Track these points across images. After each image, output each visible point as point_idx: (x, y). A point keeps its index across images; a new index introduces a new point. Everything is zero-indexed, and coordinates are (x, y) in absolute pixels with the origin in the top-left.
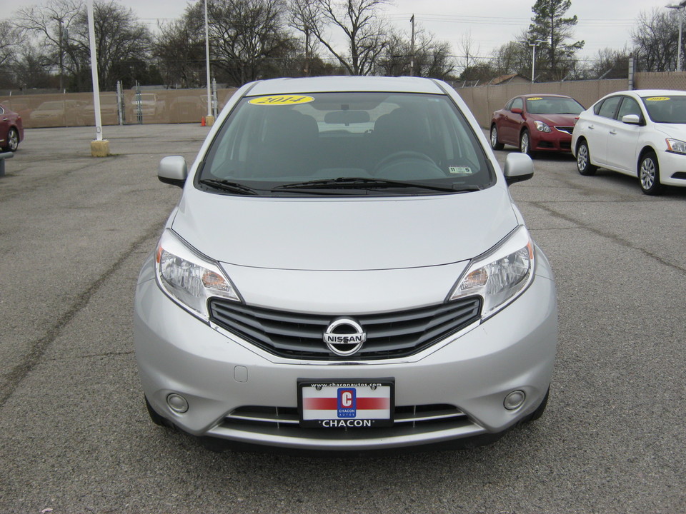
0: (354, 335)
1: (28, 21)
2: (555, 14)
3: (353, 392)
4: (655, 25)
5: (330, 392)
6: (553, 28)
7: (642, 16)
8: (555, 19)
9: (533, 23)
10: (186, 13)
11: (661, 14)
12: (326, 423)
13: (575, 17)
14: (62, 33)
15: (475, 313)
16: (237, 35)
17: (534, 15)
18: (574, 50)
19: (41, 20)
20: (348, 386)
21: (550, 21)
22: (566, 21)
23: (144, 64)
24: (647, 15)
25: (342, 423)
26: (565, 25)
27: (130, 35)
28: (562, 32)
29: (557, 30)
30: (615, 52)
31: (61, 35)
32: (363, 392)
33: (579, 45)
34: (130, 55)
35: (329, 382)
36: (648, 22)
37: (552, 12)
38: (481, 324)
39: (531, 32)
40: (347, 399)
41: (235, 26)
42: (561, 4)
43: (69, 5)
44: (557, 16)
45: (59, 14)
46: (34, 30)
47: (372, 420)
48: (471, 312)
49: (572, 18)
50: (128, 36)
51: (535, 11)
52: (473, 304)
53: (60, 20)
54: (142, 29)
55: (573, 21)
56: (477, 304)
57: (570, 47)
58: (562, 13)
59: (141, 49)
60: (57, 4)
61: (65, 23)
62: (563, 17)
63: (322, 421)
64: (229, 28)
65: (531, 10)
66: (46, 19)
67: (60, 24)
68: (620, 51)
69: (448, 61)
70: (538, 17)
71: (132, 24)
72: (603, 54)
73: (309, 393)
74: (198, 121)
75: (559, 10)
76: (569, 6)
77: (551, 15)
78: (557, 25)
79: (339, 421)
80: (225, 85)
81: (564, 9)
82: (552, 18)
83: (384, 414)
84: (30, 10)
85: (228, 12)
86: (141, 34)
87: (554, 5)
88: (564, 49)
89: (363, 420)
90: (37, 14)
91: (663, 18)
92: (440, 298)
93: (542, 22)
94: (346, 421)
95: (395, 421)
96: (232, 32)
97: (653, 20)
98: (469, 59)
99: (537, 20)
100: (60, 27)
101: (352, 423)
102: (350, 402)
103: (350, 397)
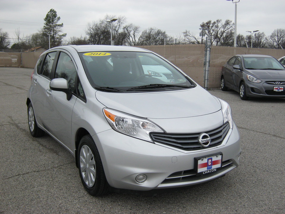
2: (54, 22)
3: (211, 159)
4: (94, 28)
5: (205, 161)
6: (53, 28)
7: (89, 24)
8: (54, 24)
9: (45, 25)
11: (96, 24)
12: (204, 173)
13: (62, 24)
17: (45, 22)
18: (63, 37)
20: (210, 157)
21: (52, 25)
22: (59, 25)
24: (91, 24)
25: (208, 172)
26: (59, 27)
28: (57, 30)
29: (55, 29)
30: (77, 38)
32: (214, 159)
33: (65, 35)
35: (205, 157)
36: (91, 27)
37: (53, 21)
38: (232, 130)
39: (45, 29)
40: (210, 162)
42: (56, 18)
44: (55, 23)
47: (216, 168)
49: (61, 24)
51: (45, 21)
55: (61, 25)
57: (61, 36)
58: (57, 22)
62: (57, 24)
63: (203, 172)
65: (44, 20)
68: (79, 38)
69: (7, 40)
70: (47, 23)
72: (73, 39)
73: (200, 162)
75: (55, 20)
76: (60, 19)
77: (52, 22)
78: (55, 27)
79: (207, 171)
81: (57, 20)
82: (53, 23)
83: (219, 165)
87: (53, 18)
88: (58, 37)
89: (214, 169)
91: (97, 25)
93: (49, 25)
94: (209, 170)
97: (93, 26)
98: (20, 40)
99: (47, 24)
101: (211, 171)
102: (211, 163)
103: (211, 161)
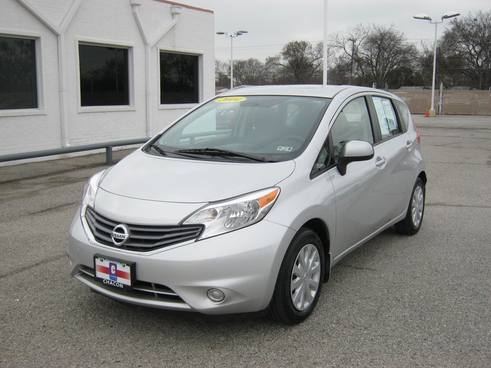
0: (122, 234)
1: (334, 42)
3: (116, 266)
5: (106, 264)
10: (443, 35)
12: (105, 281)
14: (354, 50)
15: (197, 234)
16: (481, 51)
19: (342, 41)
20: (114, 263)
23: (411, 71)
25: (111, 283)
27: (401, 51)
31: (353, 50)
32: (120, 267)
34: (402, 65)
35: (105, 258)
38: (195, 241)
41: (480, 44)
43: (361, 31)
45: (354, 37)
46: (337, 48)
47: (123, 285)
48: (195, 233)
50: (400, 51)
52: (198, 229)
53: (354, 41)
54: (411, 46)
56: (200, 230)
59: (408, 61)
60: (354, 30)
61: (357, 43)
63: (103, 279)
64: (476, 45)
66: (346, 40)
67: (354, 43)
71: (404, 43)
73: (98, 262)
74: (423, 113)
79: (110, 281)
80: (468, 87)
83: (128, 282)
84: (336, 35)
85: (475, 34)
86: (410, 50)
89: (120, 284)
90: (340, 37)
92: (176, 222)
94: (113, 282)
95: (134, 288)
96: (477, 49)
100: (353, 45)
101: (115, 284)
102: (114, 271)
103: (114, 269)
